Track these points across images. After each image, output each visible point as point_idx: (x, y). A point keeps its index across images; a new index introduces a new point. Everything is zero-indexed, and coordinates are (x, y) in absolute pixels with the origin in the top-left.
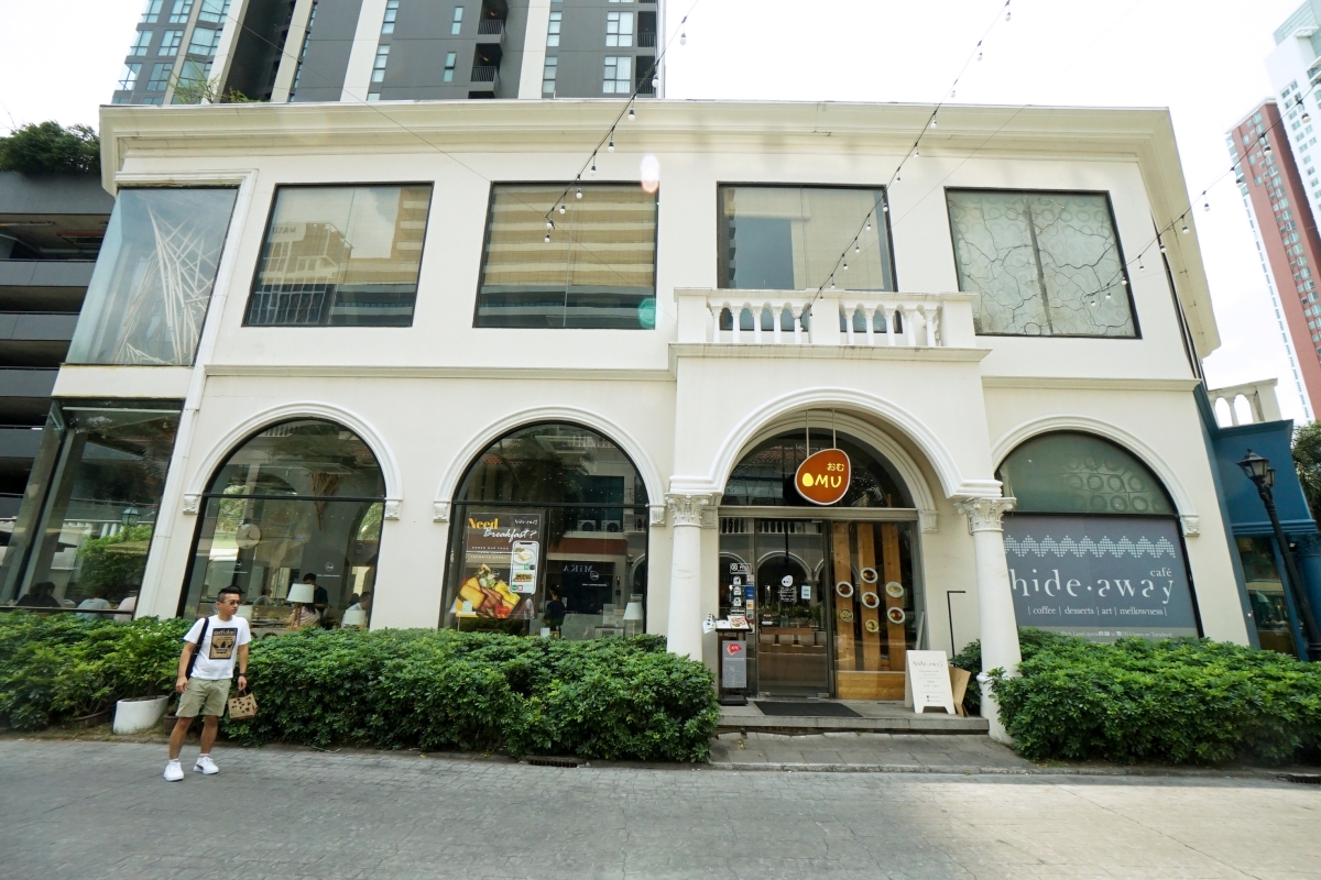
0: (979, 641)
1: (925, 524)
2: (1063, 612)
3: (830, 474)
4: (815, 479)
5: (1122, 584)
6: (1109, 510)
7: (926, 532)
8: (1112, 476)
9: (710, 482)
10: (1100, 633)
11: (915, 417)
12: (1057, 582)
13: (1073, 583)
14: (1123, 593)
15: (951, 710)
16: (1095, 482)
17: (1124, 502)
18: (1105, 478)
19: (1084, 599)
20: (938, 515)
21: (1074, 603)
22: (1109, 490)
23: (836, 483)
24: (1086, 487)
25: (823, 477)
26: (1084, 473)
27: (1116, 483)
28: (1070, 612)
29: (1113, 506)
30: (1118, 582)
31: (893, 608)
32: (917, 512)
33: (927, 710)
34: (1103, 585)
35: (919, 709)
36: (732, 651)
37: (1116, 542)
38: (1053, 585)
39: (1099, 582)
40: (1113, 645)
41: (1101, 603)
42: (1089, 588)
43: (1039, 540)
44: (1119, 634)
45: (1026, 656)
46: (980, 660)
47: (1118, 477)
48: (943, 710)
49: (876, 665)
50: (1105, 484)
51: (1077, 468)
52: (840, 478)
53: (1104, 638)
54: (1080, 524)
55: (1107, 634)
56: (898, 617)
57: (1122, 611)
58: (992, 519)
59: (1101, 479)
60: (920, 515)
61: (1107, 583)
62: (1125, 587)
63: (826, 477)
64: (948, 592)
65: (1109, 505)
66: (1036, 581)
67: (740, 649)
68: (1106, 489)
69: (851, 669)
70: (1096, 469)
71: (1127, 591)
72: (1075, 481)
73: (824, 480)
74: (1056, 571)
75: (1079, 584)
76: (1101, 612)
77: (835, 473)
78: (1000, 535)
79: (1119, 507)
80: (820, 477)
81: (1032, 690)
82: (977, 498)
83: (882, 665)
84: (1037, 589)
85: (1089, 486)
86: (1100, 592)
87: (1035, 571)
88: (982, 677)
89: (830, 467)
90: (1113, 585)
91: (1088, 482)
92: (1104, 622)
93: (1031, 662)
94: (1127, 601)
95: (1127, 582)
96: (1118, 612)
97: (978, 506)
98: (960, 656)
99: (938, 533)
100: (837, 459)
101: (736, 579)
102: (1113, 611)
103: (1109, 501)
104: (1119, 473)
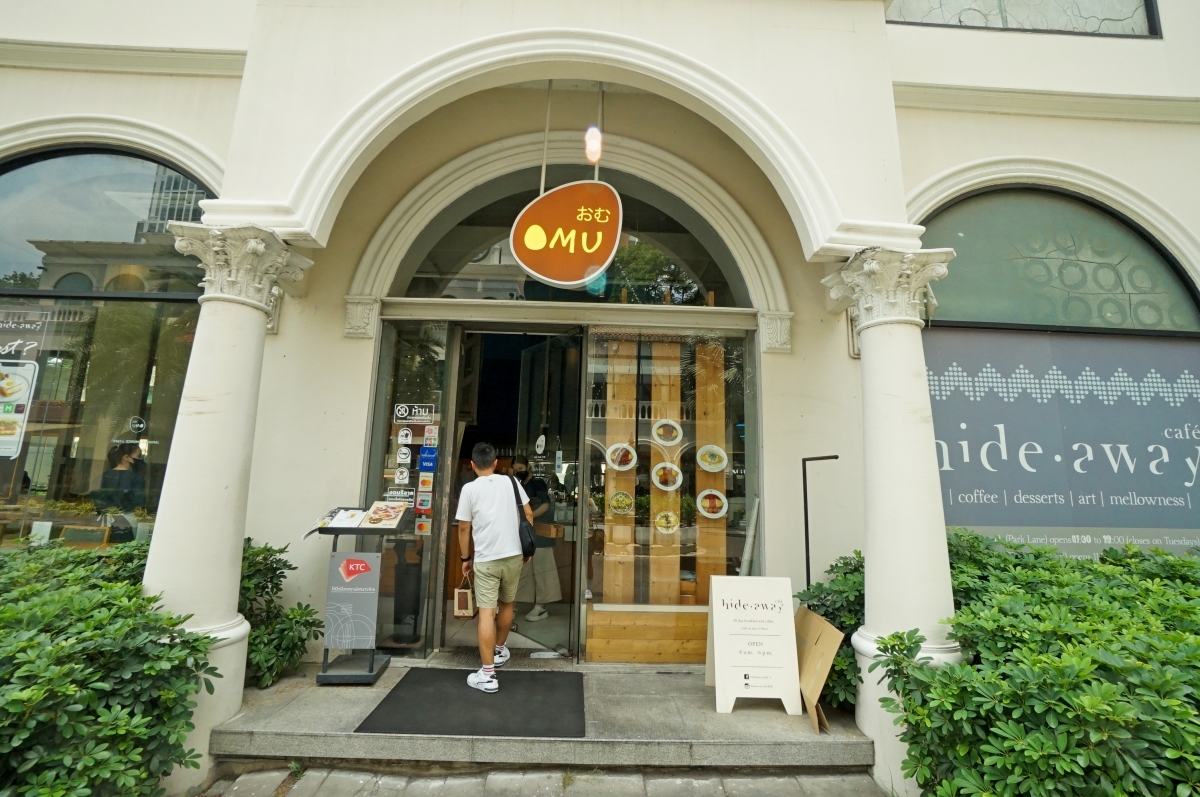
0: (858, 553)
1: (768, 336)
2: (1010, 499)
3: (581, 227)
4: (549, 237)
5: (1115, 451)
6: (1096, 322)
7: (772, 351)
8: (1101, 265)
9: (287, 211)
10: (1075, 539)
11: (753, 97)
12: (1003, 446)
13: (1030, 448)
14: (1115, 467)
15: (793, 706)
16: (1073, 274)
17: (1121, 310)
18: (1089, 268)
19: (1047, 477)
20: (792, 319)
21: (1032, 484)
22: (1096, 289)
23: (590, 244)
24: (1056, 283)
25: (566, 234)
26: (1055, 259)
27: (1107, 277)
28: (1023, 500)
29: (1101, 316)
30: (1107, 447)
31: (707, 492)
32: (755, 315)
33: (743, 704)
34: (1082, 452)
35: (725, 703)
36: (350, 573)
37: (1106, 378)
38: (993, 453)
39: (1075, 447)
40: (1096, 559)
41: (1077, 484)
42: (1058, 458)
43: (973, 372)
44: (1108, 539)
45: (963, 596)
46: (860, 600)
47: (1113, 268)
48: (776, 705)
49: (674, 593)
50: (1090, 277)
51: (1042, 249)
52: (600, 235)
53: (1081, 547)
54: (1044, 345)
55: (1087, 539)
56: (714, 509)
57: (1114, 500)
58: (902, 298)
59: (1082, 269)
60: (761, 321)
61: (1089, 449)
62: (1120, 457)
63: (573, 234)
64: (804, 461)
65: (1095, 314)
66: (965, 444)
67: (367, 568)
68: (1091, 285)
69: (625, 601)
70: (1075, 253)
71: (1123, 463)
72: (1038, 271)
73: (568, 239)
74: (1001, 427)
75: (1040, 450)
76: (1076, 500)
77: (591, 228)
78: (917, 332)
79: (1112, 319)
80: (560, 232)
81: (1007, 712)
82: (873, 249)
83: (682, 592)
84: (966, 459)
85: (1062, 282)
86: (1077, 465)
87: (963, 426)
88: (865, 641)
89: (582, 214)
90: (1099, 454)
91: (1060, 272)
92: (1081, 519)
93: (986, 617)
94: (1123, 481)
95: (1123, 448)
96: (1107, 500)
97: (874, 266)
98: (820, 585)
99: (792, 352)
100: (594, 199)
101: (402, 433)
102: (1098, 499)
103: (1094, 309)
104: (1114, 259)
